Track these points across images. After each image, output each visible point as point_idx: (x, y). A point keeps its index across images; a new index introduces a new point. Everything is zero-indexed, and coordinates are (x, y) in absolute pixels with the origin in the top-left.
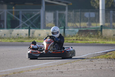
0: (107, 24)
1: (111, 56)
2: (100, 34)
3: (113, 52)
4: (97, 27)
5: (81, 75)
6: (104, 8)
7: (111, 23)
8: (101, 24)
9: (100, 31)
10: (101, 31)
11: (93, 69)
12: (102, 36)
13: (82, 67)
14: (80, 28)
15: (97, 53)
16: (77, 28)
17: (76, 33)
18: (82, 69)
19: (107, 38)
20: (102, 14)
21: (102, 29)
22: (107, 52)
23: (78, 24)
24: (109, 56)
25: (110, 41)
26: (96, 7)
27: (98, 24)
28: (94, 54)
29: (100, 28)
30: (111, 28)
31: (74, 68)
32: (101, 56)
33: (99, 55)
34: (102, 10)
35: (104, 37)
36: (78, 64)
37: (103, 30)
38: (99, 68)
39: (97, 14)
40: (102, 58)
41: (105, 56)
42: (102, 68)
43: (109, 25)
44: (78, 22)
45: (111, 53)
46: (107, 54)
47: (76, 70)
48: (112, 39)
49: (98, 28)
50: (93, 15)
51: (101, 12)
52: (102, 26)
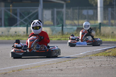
0: (105, 22)
1: (111, 54)
2: (98, 31)
3: (112, 49)
4: (96, 24)
5: (80, 73)
6: (102, 6)
7: (109, 21)
8: (99, 21)
9: (98, 28)
10: (100, 28)
11: (92, 67)
12: (101, 34)
13: (81, 64)
14: (79, 25)
15: (96, 51)
16: (75, 25)
17: (74, 31)
18: (81, 67)
19: (105, 35)
20: (101, 11)
21: (100, 26)
22: (106, 50)
23: (76, 22)
24: (108, 54)
25: (108, 38)
26: (94, 5)
27: (96, 22)
28: (93, 52)
29: (99, 25)
30: (109, 26)
31: (73, 65)
32: (100, 53)
33: (98, 52)
34: (101, 7)
35: (102, 34)
36: (77, 62)
37: (102, 27)
38: (99, 66)
39: (95, 11)
40: (101, 56)
41: (104, 53)
42: (102, 66)
43: (107, 23)
44: (76, 19)
45: (110, 50)
46: (106, 52)
47: (75, 68)
48: (111, 37)
49: (96, 26)
50: (91, 12)
51: (99, 9)
52: (100, 24)
